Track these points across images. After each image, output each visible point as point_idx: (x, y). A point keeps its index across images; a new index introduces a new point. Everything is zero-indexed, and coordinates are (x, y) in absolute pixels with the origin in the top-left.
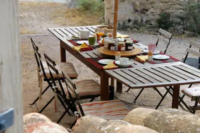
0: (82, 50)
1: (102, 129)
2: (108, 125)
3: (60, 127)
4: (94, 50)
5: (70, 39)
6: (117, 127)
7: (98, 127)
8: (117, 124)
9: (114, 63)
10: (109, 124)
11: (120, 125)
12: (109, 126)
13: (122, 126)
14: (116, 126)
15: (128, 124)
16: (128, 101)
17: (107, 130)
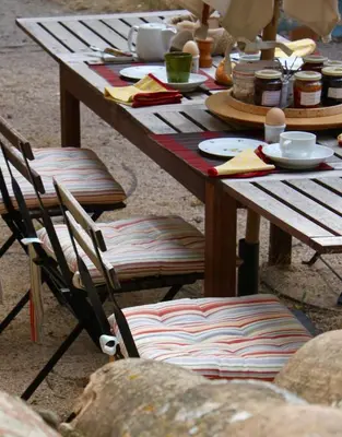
0: (139, 101)
1: (180, 417)
2: (204, 400)
3: (9, 406)
4: (185, 101)
5: (96, 58)
6: (242, 409)
7: (165, 409)
8: (241, 399)
9: (260, 153)
10: (211, 396)
11: (253, 404)
12: (209, 406)
13: (260, 407)
14: (234, 406)
15: (289, 396)
16: (311, 298)
17: (197, 423)
